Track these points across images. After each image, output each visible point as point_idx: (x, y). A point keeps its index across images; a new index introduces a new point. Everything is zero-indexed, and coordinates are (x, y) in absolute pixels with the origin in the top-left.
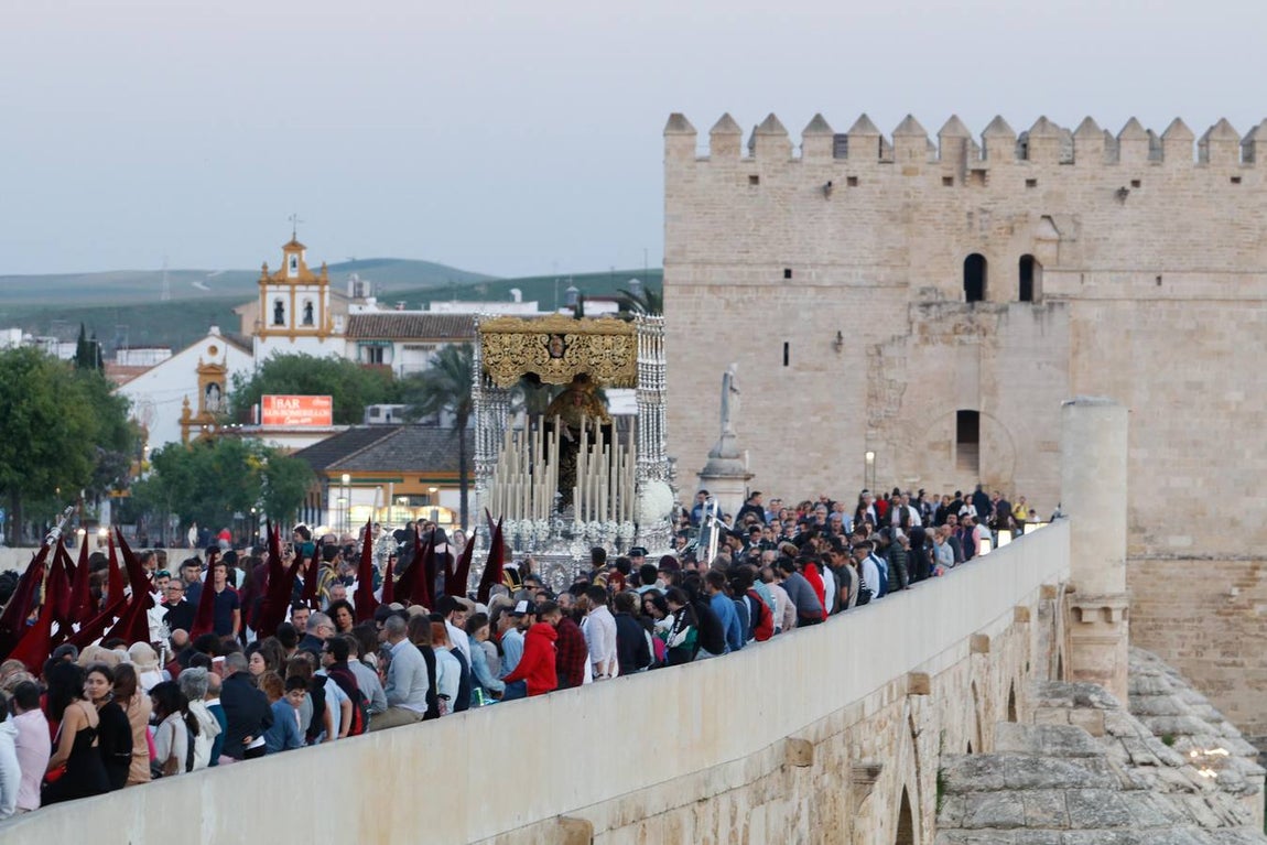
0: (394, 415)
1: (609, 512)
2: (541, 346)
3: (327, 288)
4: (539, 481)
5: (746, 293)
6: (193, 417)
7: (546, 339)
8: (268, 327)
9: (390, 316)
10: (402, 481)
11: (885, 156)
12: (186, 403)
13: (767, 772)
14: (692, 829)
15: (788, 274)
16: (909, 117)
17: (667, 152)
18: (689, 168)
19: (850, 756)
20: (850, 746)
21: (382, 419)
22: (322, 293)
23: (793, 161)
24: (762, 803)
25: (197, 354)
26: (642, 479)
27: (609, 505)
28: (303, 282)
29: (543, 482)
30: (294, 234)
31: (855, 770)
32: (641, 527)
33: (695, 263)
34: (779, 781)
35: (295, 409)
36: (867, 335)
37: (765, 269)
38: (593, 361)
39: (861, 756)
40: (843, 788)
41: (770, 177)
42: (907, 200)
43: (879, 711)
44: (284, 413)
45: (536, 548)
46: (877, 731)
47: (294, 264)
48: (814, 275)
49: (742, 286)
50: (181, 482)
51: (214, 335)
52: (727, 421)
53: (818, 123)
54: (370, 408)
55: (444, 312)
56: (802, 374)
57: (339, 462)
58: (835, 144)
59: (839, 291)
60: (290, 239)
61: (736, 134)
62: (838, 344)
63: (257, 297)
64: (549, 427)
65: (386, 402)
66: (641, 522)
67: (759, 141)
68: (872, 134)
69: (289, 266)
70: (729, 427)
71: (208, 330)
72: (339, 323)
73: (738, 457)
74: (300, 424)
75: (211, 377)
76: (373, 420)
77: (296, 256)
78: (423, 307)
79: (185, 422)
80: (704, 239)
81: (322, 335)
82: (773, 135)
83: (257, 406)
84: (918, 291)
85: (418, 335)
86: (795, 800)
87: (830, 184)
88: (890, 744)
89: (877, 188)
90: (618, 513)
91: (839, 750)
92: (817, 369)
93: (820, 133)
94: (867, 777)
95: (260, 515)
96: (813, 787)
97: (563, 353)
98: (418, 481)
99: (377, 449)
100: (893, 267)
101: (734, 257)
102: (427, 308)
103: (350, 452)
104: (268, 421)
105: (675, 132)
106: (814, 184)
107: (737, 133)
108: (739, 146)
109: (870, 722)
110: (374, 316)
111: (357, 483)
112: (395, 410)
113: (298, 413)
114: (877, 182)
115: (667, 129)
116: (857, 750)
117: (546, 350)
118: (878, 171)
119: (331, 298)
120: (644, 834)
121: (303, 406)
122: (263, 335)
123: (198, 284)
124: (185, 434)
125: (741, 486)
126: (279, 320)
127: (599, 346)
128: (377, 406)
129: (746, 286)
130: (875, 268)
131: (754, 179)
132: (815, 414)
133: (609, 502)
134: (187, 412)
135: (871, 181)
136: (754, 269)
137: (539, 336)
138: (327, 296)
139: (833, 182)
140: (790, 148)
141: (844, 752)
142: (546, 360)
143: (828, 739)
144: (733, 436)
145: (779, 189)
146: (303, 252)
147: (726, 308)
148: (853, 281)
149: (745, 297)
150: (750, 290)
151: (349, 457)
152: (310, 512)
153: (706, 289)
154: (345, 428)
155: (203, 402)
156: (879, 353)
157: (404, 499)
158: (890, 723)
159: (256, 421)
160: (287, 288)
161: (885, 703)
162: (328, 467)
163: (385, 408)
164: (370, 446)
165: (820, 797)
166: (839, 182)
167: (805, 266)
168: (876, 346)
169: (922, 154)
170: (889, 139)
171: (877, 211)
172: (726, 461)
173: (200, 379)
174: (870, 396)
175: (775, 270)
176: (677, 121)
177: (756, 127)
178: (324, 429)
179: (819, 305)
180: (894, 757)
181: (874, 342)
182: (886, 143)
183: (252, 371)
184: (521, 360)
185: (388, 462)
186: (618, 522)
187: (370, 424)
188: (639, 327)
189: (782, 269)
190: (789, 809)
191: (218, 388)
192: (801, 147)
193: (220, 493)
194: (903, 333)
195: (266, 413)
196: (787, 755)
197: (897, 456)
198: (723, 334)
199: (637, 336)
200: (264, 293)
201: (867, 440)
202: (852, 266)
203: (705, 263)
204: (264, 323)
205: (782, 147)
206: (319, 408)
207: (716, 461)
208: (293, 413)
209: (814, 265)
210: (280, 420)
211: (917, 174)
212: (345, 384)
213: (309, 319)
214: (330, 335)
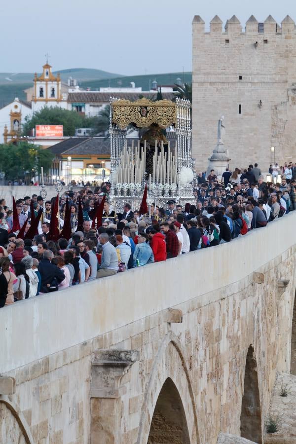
0: (87, 132)
1: (166, 180)
2: (137, 111)
3: (60, 83)
4: (137, 168)
5: (225, 85)
6: (9, 132)
7: (139, 109)
8: (37, 98)
9: (84, 93)
10: (90, 159)
11: (278, 32)
12: (6, 127)
13: (246, 286)
14: (219, 310)
15: (241, 78)
16: (288, 16)
17: (193, 31)
18: (202, 37)
19: (277, 277)
20: (277, 274)
21: (82, 134)
22: (58, 85)
23: (242, 34)
24: (245, 298)
25: (10, 108)
26: (179, 166)
27: (166, 177)
28: (51, 80)
29: (139, 167)
30: (47, 61)
31: (279, 283)
32: (179, 186)
33: (204, 74)
34: (251, 289)
35: (49, 130)
36: (271, 102)
37: (233, 76)
38: (159, 118)
39: (281, 277)
40: (274, 290)
41: (233, 40)
42: (287, 49)
43: (287, 258)
44: (44, 132)
45: (136, 195)
46: (286, 266)
47: (47, 73)
48: (251, 78)
49: (223, 83)
50: (6, 160)
51: (16, 101)
52: (220, 138)
53: (252, 19)
54: (77, 130)
55: (106, 92)
56: (246, 117)
57: (66, 151)
58: (259, 27)
59: (260, 84)
60: (45, 63)
61: (219, 23)
62: (260, 105)
63: (33, 86)
64: (142, 145)
65: (84, 127)
66: (179, 184)
67: (229, 26)
68: (273, 23)
69: (45, 74)
70: (221, 141)
71: (14, 99)
72: (65, 96)
73: (224, 152)
74: (51, 136)
75: (16, 118)
76: (79, 134)
77: (48, 70)
78: (97, 89)
79: (6, 135)
80: (208, 65)
81: (58, 101)
82: (234, 24)
83: (34, 129)
84: (291, 84)
85: (96, 101)
86: (257, 296)
87: (257, 42)
88: (291, 271)
89: (275, 44)
90: (170, 180)
91: (273, 275)
92: (252, 115)
93: (253, 23)
94: (283, 285)
95: (35, 172)
96: (263, 290)
97: (146, 115)
98: (96, 158)
99: (81, 146)
100: (281, 75)
101: (220, 71)
102: (99, 90)
103: (70, 147)
104: (38, 135)
105: (196, 23)
106: (250, 43)
107: (221, 23)
108: (221, 28)
109: (284, 263)
110: (78, 93)
111: (73, 159)
112: (87, 131)
113: (50, 132)
114: (275, 42)
115: (193, 21)
116: (279, 274)
117: (139, 113)
118: (275, 38)
119: (61, 86)
120: (201, 313)
121: (52, 129)
122: (36, 101)
123: (8, 79)
124: (6, 139)
125: (226, 164)
126: (41, 95)
127: (161, 111)
128: (80, 129)
129: (224, 83)
130: (274, 75)
131: (227, 41)
132: (251, 133)
133: (166, 176)
134: (6, 131)
135: (273, 41)
136: (227, 76)
137: (136, 108)
138: (60, 86)
139: (258, 42)
140: (240, 29)
141: (274, 275)
142: (140, 117)
143: (268, 272)
144: (223, 144)
145: (237, 44)
146: (51, 68)
147: (216, 92)
148: (266, 80)
149: (224, 87)
150: (226, 84)
151: (70, 149)
152: (55, 170)
153: (209, 84)
154: (68, 138)
155: (12, 127)
156: (276, 108)
157: (92, 166)
158: (291, 263)
159: (34, 135)
160: (45, 83)
161: (289, 255)
162: (62, 153)
163: (84, 130)
164: (78, 145)
165: (266, 294)
166: (261, 42)
167: (247, 74)
168: (275, 106)
169: (293, 31)
170: (280, 25)
171: (275, 53)
172: (220, 154)
173: (11, 118)
174: (273, 125)
175: (235, 76)
176: (197, 18)
177: (228, 20)
178: (60, 138)
179: (253, 90)
180: (292, 276)
181: (274, 104)
182: (279, 26)
183: (32, 115)
184: (129, 117)
185: (86, 151)
186: (170, 184)
187: (78, 136)
188: (178, 103)
189: (238, 76)
190: (254, 300)
191: (18, 122)
192: (245, 28)
193: (20, 164)
194: (285, 101)
195: (37, 132)
196: (254, 279)
197: (283, 148)
198: (215, 101)
199: (177, 107)
200: (36, 84)
201: (271, 142)
202: (265, 74)
203: (208, 74)
204: (36, 97)
205: (238, 28)
206: (58, 130)
207: (216, 154)
208: (48, 132)
209: (251, 74)
210: (43, 135)
211: (291, 38)
212: (68, 121)
213: (53, 95)
214: (61, 101)
